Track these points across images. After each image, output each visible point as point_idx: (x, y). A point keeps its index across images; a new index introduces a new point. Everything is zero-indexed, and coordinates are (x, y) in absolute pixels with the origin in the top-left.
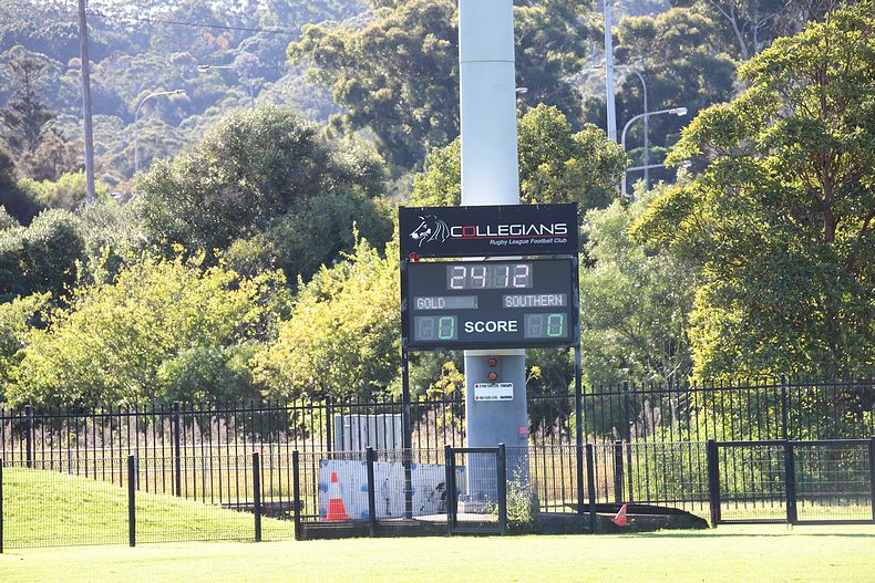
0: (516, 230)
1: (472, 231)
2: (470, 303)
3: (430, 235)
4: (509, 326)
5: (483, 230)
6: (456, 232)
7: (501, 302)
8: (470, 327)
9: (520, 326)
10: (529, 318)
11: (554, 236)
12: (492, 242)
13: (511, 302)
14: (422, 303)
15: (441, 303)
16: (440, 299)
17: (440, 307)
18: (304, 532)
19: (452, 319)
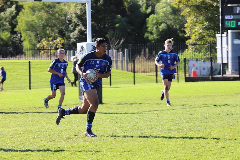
2: (239, 17)
8: (239, 24)
14: (227, 17)
15: (232, 17)
16: (232, 16)
17: (232, 18)
18: (188, 80)
19: (234, 22)
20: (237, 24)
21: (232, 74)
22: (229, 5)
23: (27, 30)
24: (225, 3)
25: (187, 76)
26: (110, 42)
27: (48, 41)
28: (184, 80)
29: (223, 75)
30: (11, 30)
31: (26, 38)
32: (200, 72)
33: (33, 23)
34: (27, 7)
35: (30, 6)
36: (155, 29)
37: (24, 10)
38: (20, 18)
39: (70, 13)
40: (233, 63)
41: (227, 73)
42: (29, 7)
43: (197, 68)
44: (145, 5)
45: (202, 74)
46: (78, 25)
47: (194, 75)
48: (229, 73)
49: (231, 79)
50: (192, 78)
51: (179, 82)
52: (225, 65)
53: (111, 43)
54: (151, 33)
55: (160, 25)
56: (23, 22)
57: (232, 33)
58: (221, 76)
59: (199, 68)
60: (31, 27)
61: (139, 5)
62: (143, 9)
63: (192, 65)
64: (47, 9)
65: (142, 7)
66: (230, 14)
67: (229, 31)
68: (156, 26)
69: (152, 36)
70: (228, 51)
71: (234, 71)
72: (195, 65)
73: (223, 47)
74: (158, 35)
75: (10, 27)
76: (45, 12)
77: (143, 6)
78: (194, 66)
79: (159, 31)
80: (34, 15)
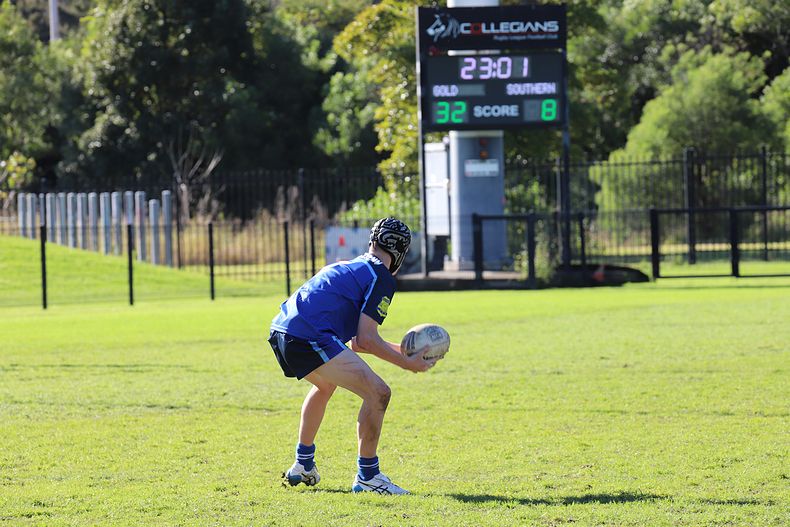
2: (478, 91)
3: (443, 33)
4: (511, 111)
7: (505, 90)
8: (479, 112)
9: (521, 110)
10: (528, 104)
13: (513, 90)
14: (439, 91)
15: (454, 91)
16: (453, 87)
17: (454, 94)
19: (462, 104)
20: (470, 111)
21: (460, 270)
22: (451, 53)
24: (432, 47)
26: (175, 167)
29: (427, 274)
36: (344, 121)
39: (79, 68)
40: (462, 234)
41: (447, 265)
44: (316, 44)
46: (104, 109)
48: (452, 268)
49: (452, 284)
52: (442, 243)
53: (178, 168)
54: (336, 134)
55: (362, 108)
57: (460, 140)
58: (420, 276)
61: (296, 43)
62: (310, 58)
63: (337, 242)
64: (4, 57)
65: (307, 49)
66: (448, 82)
67: (453, 134)
68: (350, 112)
69: (335, 144)
70: (449, 198)
71: (466, 260)
72: (346, 241)
73: (428, 185)
74: (352, 142)
77: (309, 46)
78: (342, 243)
79: (357, 126)
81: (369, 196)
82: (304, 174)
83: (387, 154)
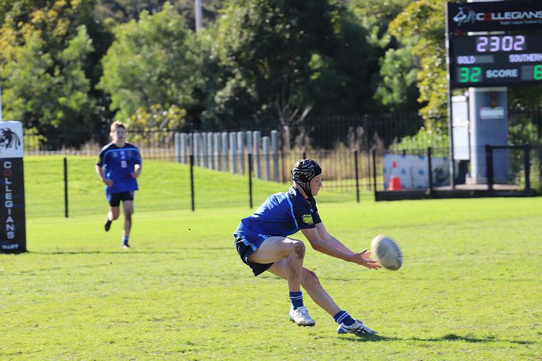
0: (515, 15)
1: (490, 16)
2: (489, 60)
3: (464, 20)
4: (512, 73)
5: (496, 16)
6: (481, 17)
7: (508, 59)
8: (490, 74)
9: (519, 73)
10: (524, 68)
11: (538, 19)
12: (502, 23)
13: (514, 58)
14: (462, 60)
15: (473, 60)
16: (472, 57)
17: (472, 62)
18: (380, 196)
19: (478, 69)
20: (484, 73)
21: (477, 183)
22: (470, 34)
23: (122, 87)
24: (457, 30)
25: (380, 188)
27: (149, 111)
28: (373, 197)
29: (454, 187)
30: (88, 89)
31: (122, 105)
32: (412, 179)
33: (136, 72)
34: (124, 37)
35: (130, 34)
37: (119, 43)
38: (108, 61)
39: (216, 48)
40: (479, 159)
41: (468, 180)
42: (129, 37)
43: (404, 172)
44: (376, 29)
45: (417, 184)
46: (233, 76)
47: (394, 186)
48: (472, 181)
49: (472, 194)
50: (390, 192)
51: (361, 201)
52: (464, 165)
53: (282, 115)
54: (390, 90)
55: (408, 73)
56: (115, 69)
57: (477, 94)
58: (449, 188)
59: (408, 170)
60: (131, 81)
61: (363, 29)
62: (372, 38)
63: (391, 164)
64: (166, 41)
65: (370, 33)
66: (468, 54)
67: (472, 90)
68: (399, 75)
69: (390, 97)
70: (469, 134)
71: (481, 177)
72: (398, 164)
73: (454, 125)
74: (402, 96)
75: (87, 81)
76: (162, 49)
77: (371, 30)
78: (395, 165)
79: (405, 84)
80: (138, 53)
81: (413, 133)
82: (368, 118)
83: (425, 104)
